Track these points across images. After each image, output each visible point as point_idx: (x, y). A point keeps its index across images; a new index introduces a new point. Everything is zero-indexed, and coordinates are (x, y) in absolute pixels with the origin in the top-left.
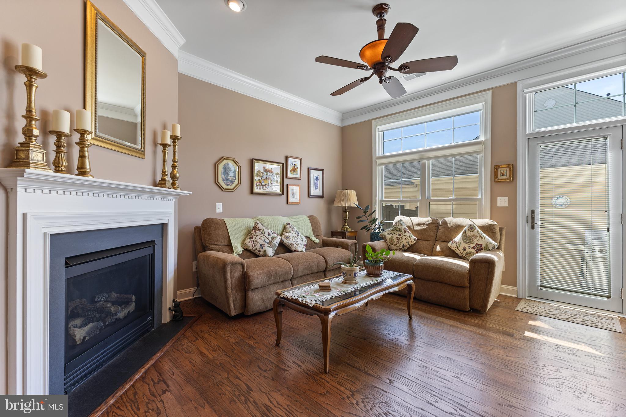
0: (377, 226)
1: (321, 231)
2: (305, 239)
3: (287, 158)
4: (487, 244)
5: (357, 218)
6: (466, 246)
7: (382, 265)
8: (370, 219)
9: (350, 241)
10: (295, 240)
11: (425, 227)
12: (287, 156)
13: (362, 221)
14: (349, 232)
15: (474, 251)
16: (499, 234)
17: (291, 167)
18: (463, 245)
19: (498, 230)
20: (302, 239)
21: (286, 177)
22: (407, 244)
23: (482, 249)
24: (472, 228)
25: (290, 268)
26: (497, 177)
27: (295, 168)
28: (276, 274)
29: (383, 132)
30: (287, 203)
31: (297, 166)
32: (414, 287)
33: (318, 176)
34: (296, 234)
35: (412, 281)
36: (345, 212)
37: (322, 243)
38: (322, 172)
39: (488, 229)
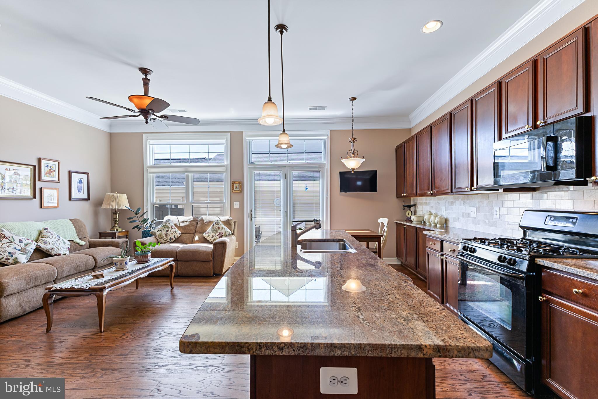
0: (149, 225)
1: (87, 234)
2: (68, 243)
3: (39, 160)
4: (225, 232)
5: (128, 219)
6: (214, 234)
7: (150, 254)
8: (141, 219)
9: (121, 240)
10: (55, 245)
11: (188, 223)
12: (40, 158)
13: (134, 221)
14: (119, 232)
15: (218, 237)
16: (233, 225)
17: (46, 170)
18: (212, 234)
19: (233, 223)
20: (64, 242)
21: (39, 180)
22: (173, 238)
23: (223, 236)
24: (217, 223)
25: (54, 270)
26: (233, 189)
27: (52, 170)
28: (37, 277)
29: (153, 146)
30: (41, 207)
31: (54, 169)
32: (174, 267)
33: (82, 180)
34: (57, 238)
35: (173, 262)
36: (116, 213)
37: (88, 245)
38: (86, 175)
39: (227, 223)
